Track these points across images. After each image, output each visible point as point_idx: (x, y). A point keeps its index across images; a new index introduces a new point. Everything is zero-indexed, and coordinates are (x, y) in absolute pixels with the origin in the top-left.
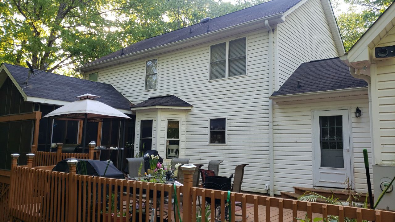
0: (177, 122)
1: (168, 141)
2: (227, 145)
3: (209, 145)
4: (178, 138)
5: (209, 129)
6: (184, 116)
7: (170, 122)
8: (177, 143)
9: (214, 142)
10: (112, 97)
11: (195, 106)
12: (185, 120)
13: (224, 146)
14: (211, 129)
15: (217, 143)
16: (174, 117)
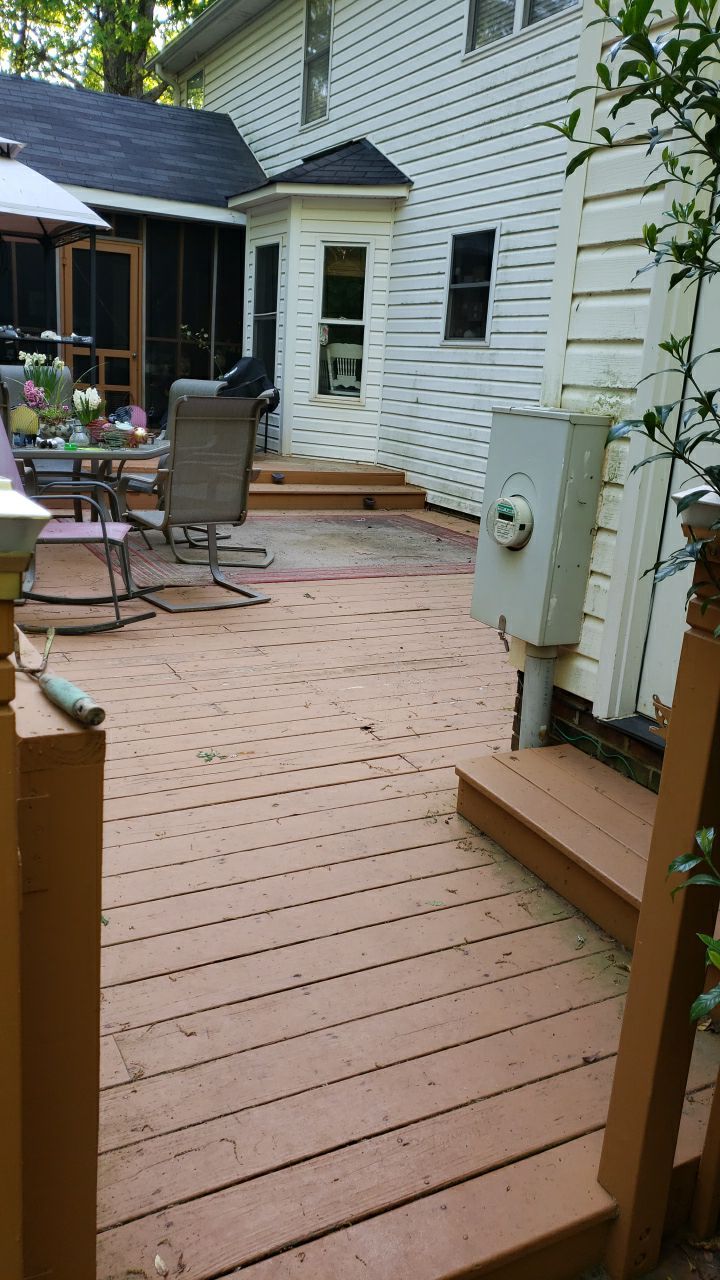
0: (358, 255)
1: (326, 327)
2: (488, 348)
3: (442, 347)
4: (360, 317)
5: (445, 280)
6: (387, 229)
7: (332, 254)
8: (356, 336)
9: (460, 336)
10: (202, 162)
11: (418, 181)
12: (386, 242)
13: (481, 351)
14: (454, 279)
15: (470, 338)
16: (347, 231)
